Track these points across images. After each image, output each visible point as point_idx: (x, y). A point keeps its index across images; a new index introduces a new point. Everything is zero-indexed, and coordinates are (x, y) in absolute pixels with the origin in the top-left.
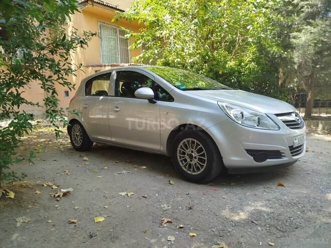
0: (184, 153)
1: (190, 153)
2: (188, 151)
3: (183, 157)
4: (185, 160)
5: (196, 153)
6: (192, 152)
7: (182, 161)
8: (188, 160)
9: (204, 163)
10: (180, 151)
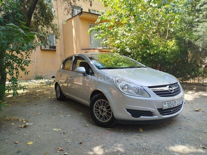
0: (98, 108)
1: (102, 108)
2: (101, 107)
3: (97, 110)
4: (98, 113)
5: (106, 109)
6: (103, 108)
7: (96, 113)
8: (100, 113)
9: (110, 116)
10: (95, 106)
